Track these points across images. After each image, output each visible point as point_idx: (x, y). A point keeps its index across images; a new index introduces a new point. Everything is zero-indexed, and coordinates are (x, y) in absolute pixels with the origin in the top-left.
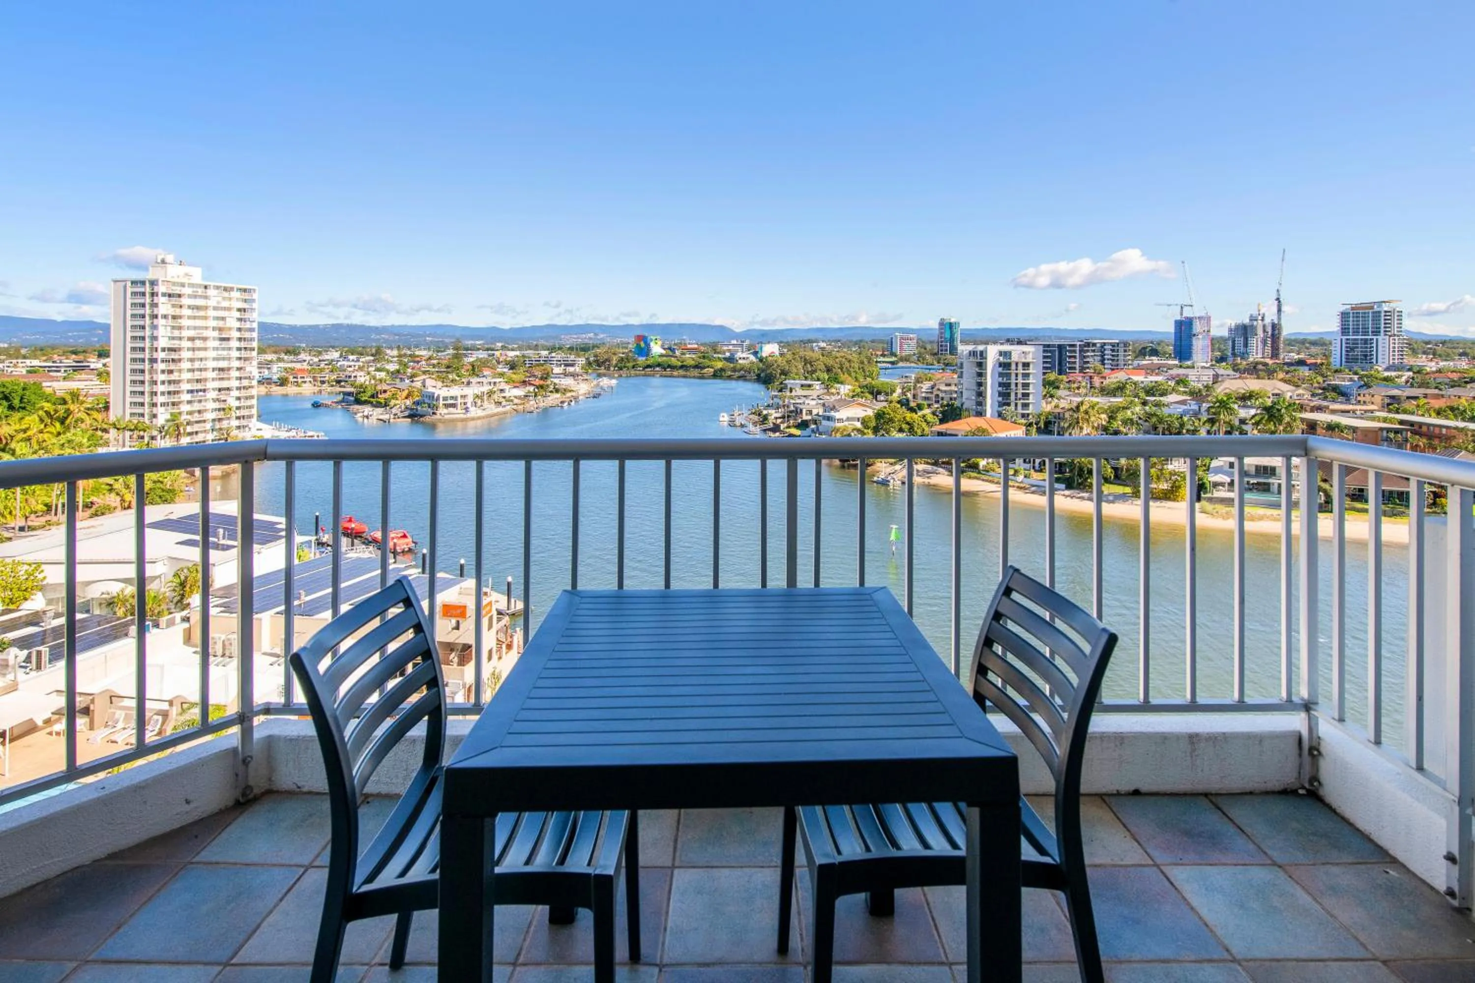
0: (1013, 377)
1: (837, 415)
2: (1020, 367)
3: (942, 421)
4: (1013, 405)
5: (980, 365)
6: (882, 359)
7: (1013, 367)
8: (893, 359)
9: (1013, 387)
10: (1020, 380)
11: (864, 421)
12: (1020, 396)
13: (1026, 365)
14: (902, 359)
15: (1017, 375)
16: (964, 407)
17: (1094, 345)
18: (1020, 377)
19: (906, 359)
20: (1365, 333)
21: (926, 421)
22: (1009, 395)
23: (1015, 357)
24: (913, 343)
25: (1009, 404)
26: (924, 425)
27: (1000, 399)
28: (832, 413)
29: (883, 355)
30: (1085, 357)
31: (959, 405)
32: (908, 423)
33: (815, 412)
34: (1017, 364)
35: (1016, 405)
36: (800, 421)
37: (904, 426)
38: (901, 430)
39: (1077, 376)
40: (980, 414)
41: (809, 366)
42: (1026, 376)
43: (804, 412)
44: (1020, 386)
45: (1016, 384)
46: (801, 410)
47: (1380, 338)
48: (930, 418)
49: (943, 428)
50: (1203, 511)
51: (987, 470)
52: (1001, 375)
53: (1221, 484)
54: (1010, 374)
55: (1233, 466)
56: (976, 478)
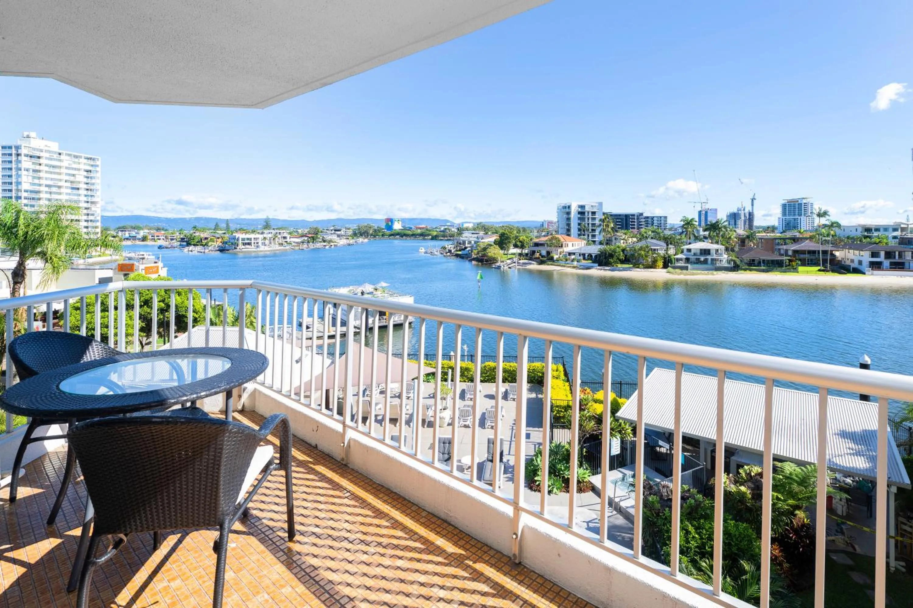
0: (586, 220)
2: (590, 214)
5: (568, 213)
7: (586, 214)
9: (586, 225)
10: (590, 222)
12: (590, 230)
13: (594, 213)
15: (588, 219)
17: (647, 217)
18: (590, 220)
20: (794, 215)
23: (587, 209)
32: (521, 242)
34: (588, 212)
35: (588, 235)
42: (594, 219)
43: (467, 242)
44: (590, 225)
47: (803, 218)
50: (668, 272)
51: (557, 260)
52: (579, 219)
53: (681, 259)
54: (584, 218)
55: (689, 250)
56: (552, 265)
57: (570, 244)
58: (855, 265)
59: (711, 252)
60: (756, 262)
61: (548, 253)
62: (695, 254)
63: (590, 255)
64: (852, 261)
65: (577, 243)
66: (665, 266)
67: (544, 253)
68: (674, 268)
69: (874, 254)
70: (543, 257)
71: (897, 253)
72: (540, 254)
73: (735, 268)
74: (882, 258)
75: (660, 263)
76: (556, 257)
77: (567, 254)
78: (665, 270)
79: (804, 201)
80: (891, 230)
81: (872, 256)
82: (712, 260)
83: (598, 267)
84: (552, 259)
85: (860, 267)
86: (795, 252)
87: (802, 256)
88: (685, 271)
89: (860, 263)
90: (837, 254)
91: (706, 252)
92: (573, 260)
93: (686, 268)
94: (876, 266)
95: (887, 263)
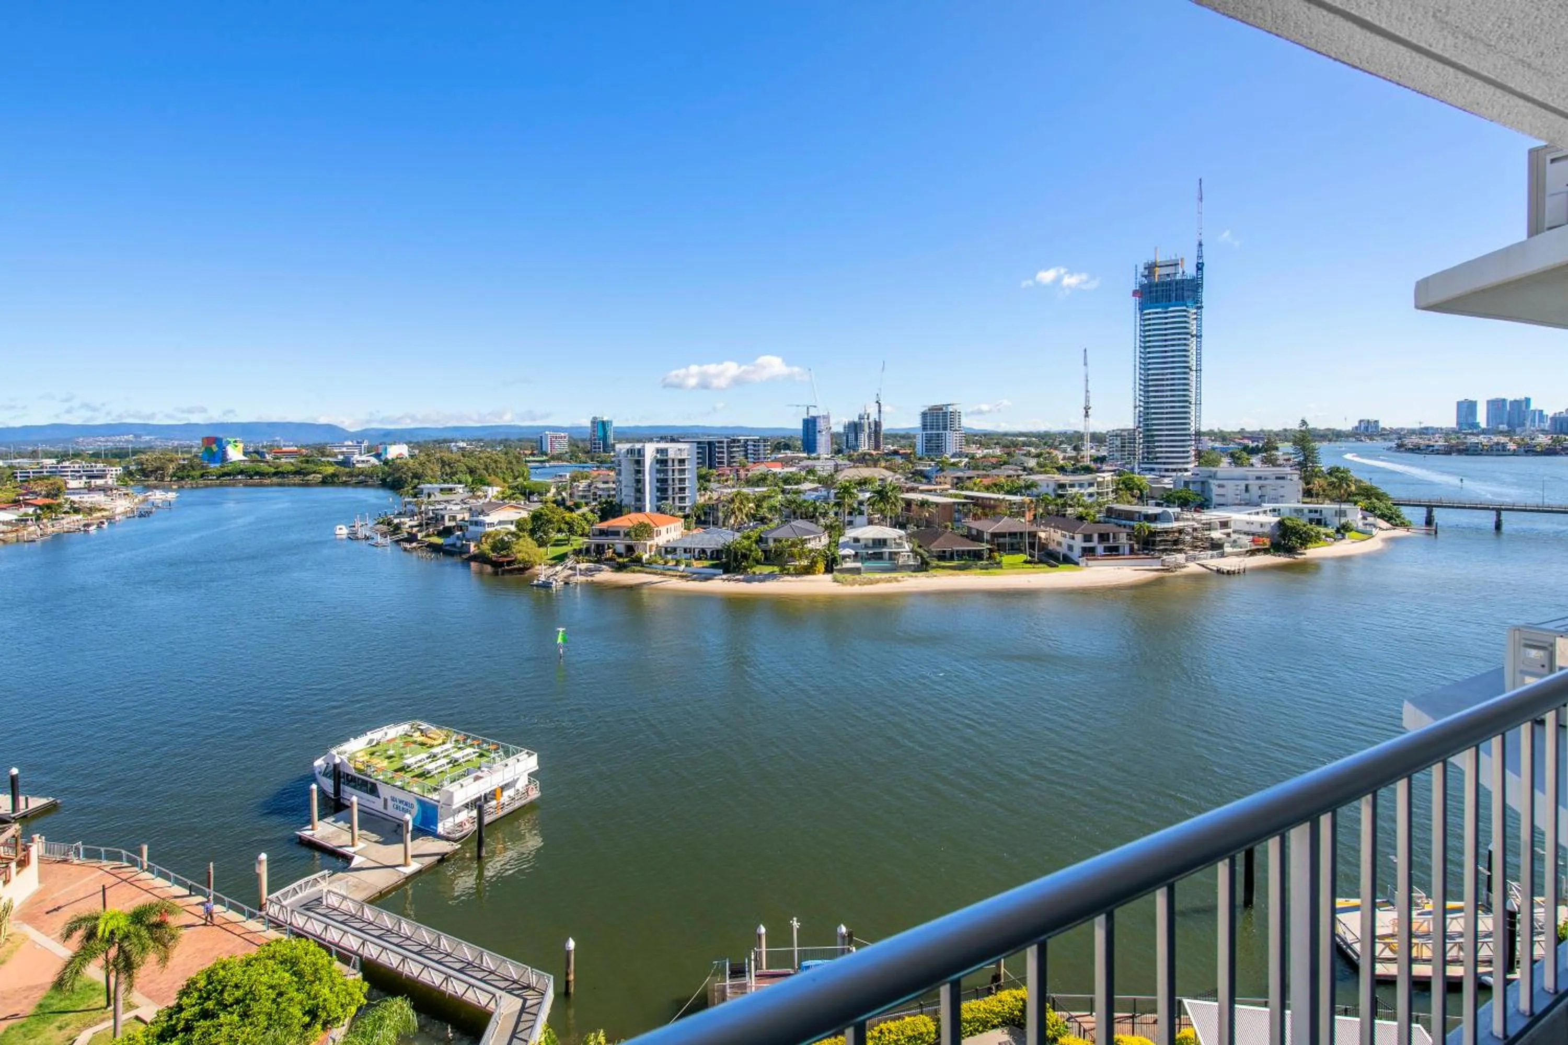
0: (670, 473)
1: (487, 519)
2: (676, 463)
3: (603, 518)
4: (671, 499)
5: (638, 462)
6: (531, 458)
7: (670, 463)
8: (545, 458)
9: (670, 482)
10: (677, 476)
11: (519, 524)
12: (677, 490)
13: (682, 461)
14: (553, 458)
15: (673, 471)
16: (623, 503)
17: (739, 441)
18: (676, 473)
19: (558, 458)
20: (938, 429)
21: (586, 519)
22: (666, 490)
23: (671, 455)
24: (565, 442)
25: (666, 499)
26: (584, 523)
27: (658, 494)
28: (481, 518)
29: (533, 454)
30: (731, 452)
31: (618, 501)
32: (566, 523)
33: (459, 517)
34: (673, 461)
35: (674, 499)
36: (441, 528)
37: (563, 526)
38: (560, 531)
39: (726, 469)
40: (640, 509)
41: (447, 468)
42: (682, 471)
43: (447, 518)
44: (677, 482)
45: (673, 480)
46: (443, 517)
47: (948, 433)
48: (590, 516)
49: (604, 525)
50: (835, 581)
51: (650, 563)
52: (658, 471)
53: (849, 556)
54: (667, 470)
55: (856, 540)
56: (639, 571)
57: (663, 529)
58: (1063, 550)
59: (888, 542)
60: (947, 554)
61: (630, 549)
62: (866, 547)
63: (703, 551)
64: (1059, 544)
65: (672, 526)
66: (829, 569)
67: (621, 548)
68: (842, 571)
69: (1088, 538)
70: (620, 555)
71: (1111, 535)
72: (614, 552)
73: (923, 566)
74: (1095, 543)
75: (821, 566)
76: (645, 557)
77: (663, 550)
78: (829, 577)
79: (951, 409)
80: (1086, 485)
81: (1085, 541)
82: (890, 553)
83: (725, 577)
84: (638, 561)
85: (1069, 554)
86: (994, 535)
87: (1001, 540)
88: (857, 577)
89: (1070, 548)
90: (1042, 535)
91: (882, 542)
92: (678, 563)
93: (857, 571)
94: (1088, 552)
95: (1100, 549)
